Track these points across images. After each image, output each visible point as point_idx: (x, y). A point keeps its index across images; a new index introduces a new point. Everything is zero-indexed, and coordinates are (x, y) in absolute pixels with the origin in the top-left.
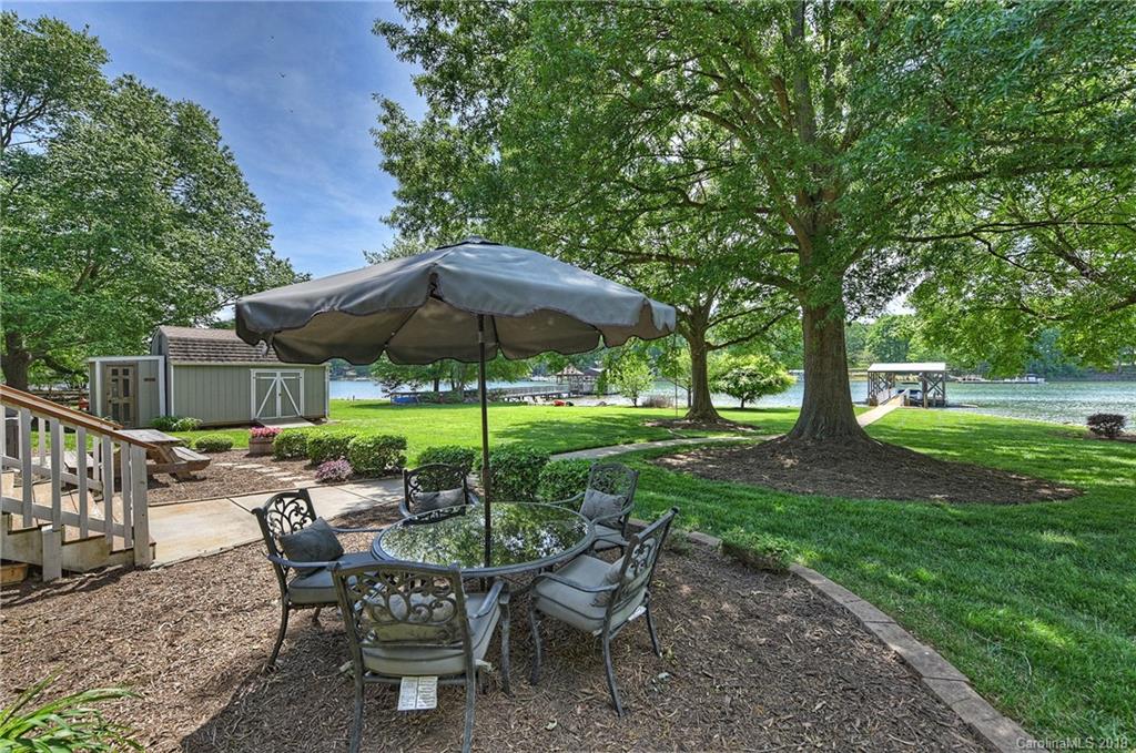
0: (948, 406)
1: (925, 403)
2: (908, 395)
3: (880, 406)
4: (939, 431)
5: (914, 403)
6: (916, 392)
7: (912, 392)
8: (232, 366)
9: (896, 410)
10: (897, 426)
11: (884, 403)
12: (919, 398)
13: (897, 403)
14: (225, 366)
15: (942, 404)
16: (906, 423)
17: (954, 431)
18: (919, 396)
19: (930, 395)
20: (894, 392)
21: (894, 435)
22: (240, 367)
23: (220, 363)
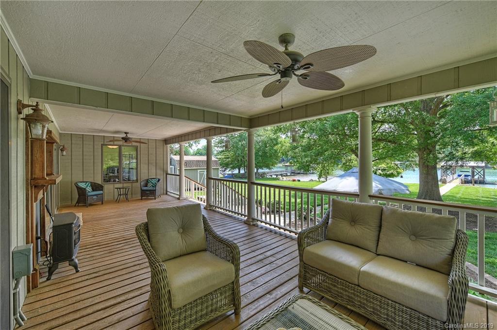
0: (486, 184)
1: (473, 182)
2: (464, 178)
3: (448, 184)
4: (480, 200)
5: (466, 182)
6: (468, 176)
7: (465, 176)
8: (193, 169)
9: (457, 186)
10: (458, 196)
11: (450, 182)
12: (469, 179)
13: (457, 182)
14: (191, 169)
15: (483, 182)
16: (463, 194)
17: (487, 199)
18: (469, 178)
19: (476, 177)
20: (455, 176)
21: (458, 201)
22: (195, 169)
23: (190, 168)
